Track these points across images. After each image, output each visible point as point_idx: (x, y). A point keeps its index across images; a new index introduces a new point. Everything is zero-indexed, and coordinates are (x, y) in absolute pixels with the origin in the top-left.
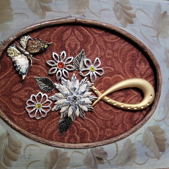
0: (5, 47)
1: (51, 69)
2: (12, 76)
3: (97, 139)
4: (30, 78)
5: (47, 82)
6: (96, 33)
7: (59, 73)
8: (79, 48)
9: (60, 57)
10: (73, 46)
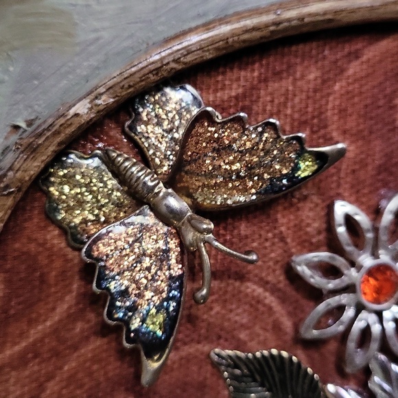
0: (34, 167)
1: (322, 307)
2: (75, 348)
4: (188, 359)
7: (366, 331)
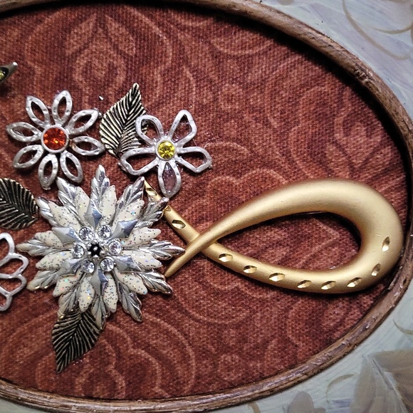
1: (23, 151)
3: (187, 388)
5: (11, 195)
6: (184, 29)
8: (121, 79)
9: (50, 111)
10: (101, 75)
